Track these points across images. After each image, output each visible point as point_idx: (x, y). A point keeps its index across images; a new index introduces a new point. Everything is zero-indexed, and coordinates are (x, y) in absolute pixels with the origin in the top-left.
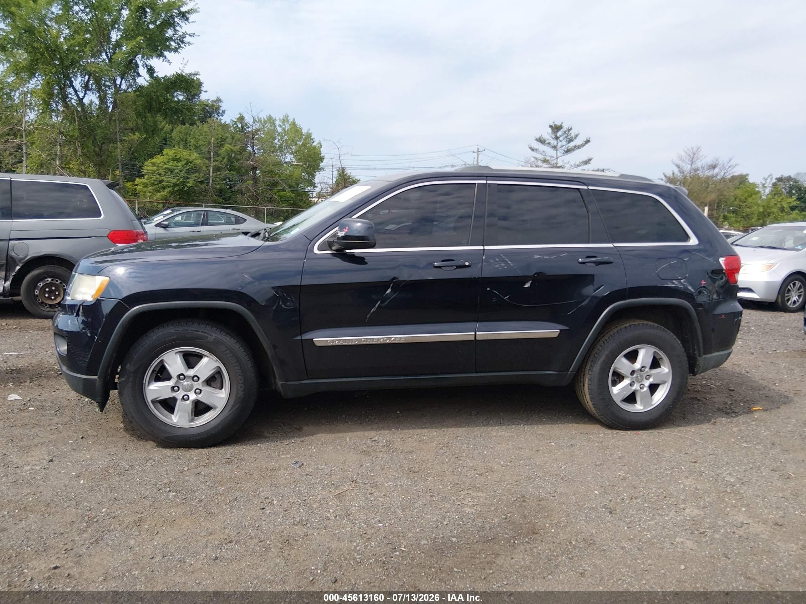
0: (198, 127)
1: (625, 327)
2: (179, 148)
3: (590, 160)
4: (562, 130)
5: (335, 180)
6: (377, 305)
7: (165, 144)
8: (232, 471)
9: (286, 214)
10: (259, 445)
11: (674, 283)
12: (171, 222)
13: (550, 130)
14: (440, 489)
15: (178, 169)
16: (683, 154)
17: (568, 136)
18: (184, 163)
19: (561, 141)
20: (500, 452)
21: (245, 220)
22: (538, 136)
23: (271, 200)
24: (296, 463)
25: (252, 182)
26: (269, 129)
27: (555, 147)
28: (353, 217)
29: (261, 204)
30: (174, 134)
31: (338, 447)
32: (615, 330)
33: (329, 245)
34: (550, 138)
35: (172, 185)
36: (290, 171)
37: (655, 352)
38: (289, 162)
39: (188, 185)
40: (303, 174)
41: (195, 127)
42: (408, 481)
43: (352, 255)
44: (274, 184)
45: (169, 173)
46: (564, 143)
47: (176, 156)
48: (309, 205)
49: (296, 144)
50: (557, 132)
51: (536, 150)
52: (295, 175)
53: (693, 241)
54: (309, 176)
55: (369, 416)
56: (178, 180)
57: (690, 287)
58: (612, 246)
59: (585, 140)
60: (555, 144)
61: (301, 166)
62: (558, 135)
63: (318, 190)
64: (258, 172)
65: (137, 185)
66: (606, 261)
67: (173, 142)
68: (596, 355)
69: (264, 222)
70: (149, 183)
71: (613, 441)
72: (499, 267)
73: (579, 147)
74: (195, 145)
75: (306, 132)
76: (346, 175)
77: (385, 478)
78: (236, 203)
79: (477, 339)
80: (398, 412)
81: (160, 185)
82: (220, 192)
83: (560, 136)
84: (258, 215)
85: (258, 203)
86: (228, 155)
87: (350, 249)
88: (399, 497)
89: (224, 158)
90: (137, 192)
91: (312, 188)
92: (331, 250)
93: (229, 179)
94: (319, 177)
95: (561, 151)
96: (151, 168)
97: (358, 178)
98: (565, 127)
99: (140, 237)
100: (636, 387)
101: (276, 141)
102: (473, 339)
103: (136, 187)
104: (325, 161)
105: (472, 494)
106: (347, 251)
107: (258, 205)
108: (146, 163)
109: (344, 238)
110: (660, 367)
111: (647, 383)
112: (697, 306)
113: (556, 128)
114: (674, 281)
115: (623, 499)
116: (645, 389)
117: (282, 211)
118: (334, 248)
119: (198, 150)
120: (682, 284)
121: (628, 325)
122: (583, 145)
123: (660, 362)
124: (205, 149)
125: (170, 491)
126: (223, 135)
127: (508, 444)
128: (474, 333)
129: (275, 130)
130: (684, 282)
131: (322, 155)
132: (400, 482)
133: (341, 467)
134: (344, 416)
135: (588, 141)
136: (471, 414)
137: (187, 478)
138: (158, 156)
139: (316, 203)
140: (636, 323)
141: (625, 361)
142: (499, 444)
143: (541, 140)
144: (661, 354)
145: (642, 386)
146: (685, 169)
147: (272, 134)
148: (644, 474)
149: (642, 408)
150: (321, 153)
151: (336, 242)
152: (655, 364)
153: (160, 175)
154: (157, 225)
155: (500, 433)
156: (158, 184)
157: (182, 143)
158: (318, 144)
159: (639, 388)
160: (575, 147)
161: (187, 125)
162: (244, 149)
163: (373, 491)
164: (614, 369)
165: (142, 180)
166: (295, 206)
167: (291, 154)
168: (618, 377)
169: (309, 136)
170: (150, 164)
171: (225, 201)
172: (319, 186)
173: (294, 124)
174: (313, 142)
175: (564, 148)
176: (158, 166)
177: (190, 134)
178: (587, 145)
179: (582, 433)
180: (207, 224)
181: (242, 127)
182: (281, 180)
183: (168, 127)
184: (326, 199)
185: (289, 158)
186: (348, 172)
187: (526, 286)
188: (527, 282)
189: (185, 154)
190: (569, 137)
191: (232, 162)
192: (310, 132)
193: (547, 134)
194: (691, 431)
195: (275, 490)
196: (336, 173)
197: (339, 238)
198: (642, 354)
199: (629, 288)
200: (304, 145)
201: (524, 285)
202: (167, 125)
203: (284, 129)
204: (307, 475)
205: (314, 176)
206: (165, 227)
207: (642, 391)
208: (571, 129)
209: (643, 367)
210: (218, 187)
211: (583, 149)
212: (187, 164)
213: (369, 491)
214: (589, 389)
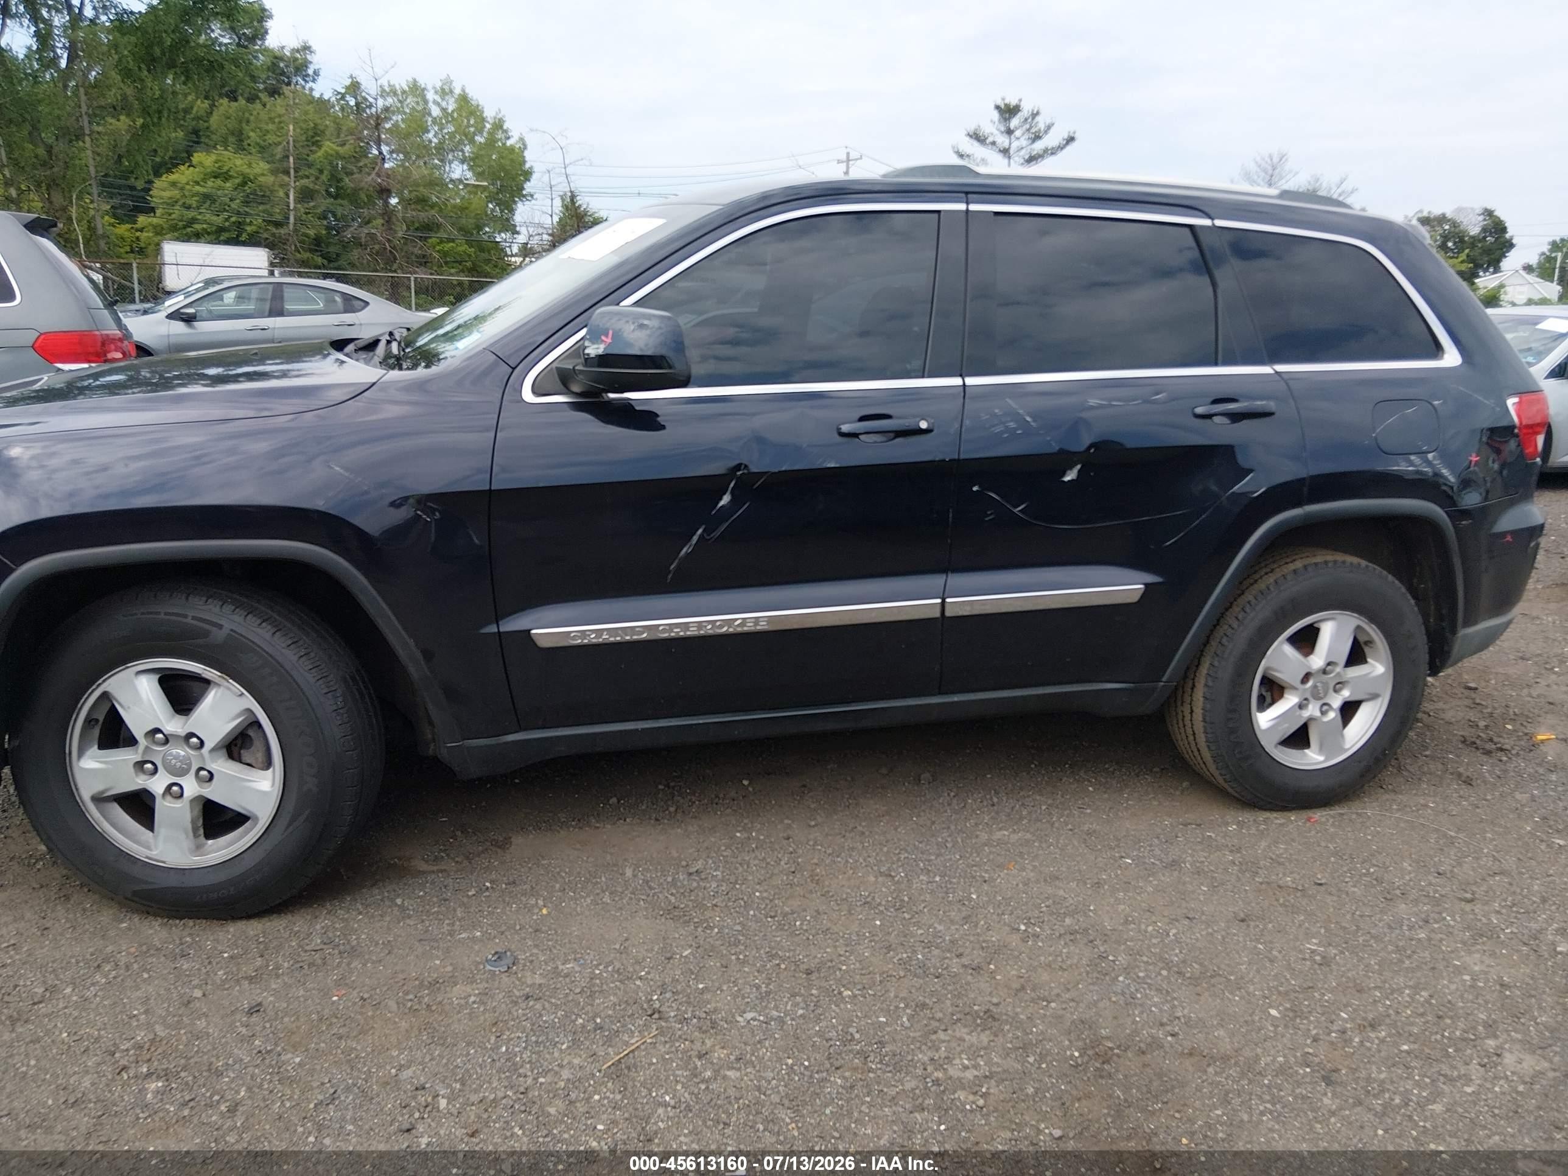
0: (264, 105)
1: (1295, 571)
2: (226, 149)
4: (1020, 114)
5: (556, 219)
6: (695, 538)
7: (198, 143)
8: (326, 994)
9: (458, 289)
10: (399, 901)
11: (1412, 464)
12: (203, 308)
13: (996, 115)
14: (881, 1026)
15: (226, 195)
17: (1031, 127)
18: (237, 181)
19: (1018, 139)
20: (1009, 894)
21: (367, 303)
22: (971, 128)
23: (424, 261)
24: (499, 956)
25: (382, 221)
26: (413, 108)
27: (1005, 152)
28: (623, 304)
29: (401, 267)
30: (214, 120)
31: (607, 899)
32: (1270, 579)
33: (563, 378)
34: (996, 132)
35: (214, 228)
36: (463, 198)
37: (1358, 628)
38: (460, 181)
39: (249, 229)
40: (491, 206)
41: (258, 106)
42: (796, 1005)
43: (628, 405)
44: (429, 227)
45: (208, 202)
46: (1023, 142)
47: (219, 168)
48: (503, 270)
49: (472, 141)
50: (1009, 119)
51: (968, 156)
52: (473, 206)
53: (1451, 358)
54: (502, 211)
55: (677, 798)
56: (227, 220)
57: (1445, 472)
58: (1272, 372)
59: (1066, 137)
60: (1006, 144)
61: (485, 188)
62: (1012, 126)
63: (521, 239)
64: (394, 201)
65: (141, 230)
66: (1260, 410)
67: (214, 137)
68: (1224, 640)
69: (410, 309)
70: (165, 226)
71: (1263, 844)
72: (1002, 432)
73: (1053, 151)
74: (258, 144)
75: (493, 114)
76: (580, 206)
77: (735, 997)
78: (353, 266)
79: (948, 614)
80: (746, 782)
81: (189, 230)
82: (317, 244)
83: (1016, 128)
84: (396, 294)
85: (395, 266)
86: (331, 163)
87: (622, 392)
88: (779, 1060)
89: (321, 171)
90: (143, 245)
91: (508, 235)
92: (567, 391)
93: (334, 216)
94: (522, 213)
95: (1017, 159)
96: (167, 194)
97: (603, 214)
98: (1027, 108)
99: (113, 347)
100: (1313, 710)
101: (431, 135)
102: (937, 614)
103: (138, 234)
104: (534, 177)
105: (967, 1038)
106: (612, 396)
107: (395, 271)
108: (158, 183)
109: (604, 360)
110: (1365, 662)
111: (1337, 702)
112: (1458, 514)
113: (1008, 112)
114: (1413, 457)
115: (1344, 1032)
116: (1332, 715)
117: (451, 285)
118: (576, 388)
119: (265, 155)
120: (1429, 463)
121: (1299, 564)
122: (1061, 148)
123: (1367, 650)
124: (279, 151)
125: (149, 1075)
126: (319, 121)
127: (1023, 869)
128: (939, 601)
129: (427, 112)
130: (1434, 457)
131: (527, 166)
132: (776, 1008)
133: (618, 965)
134: (614, 800)
135: (1071, 140)
136: (917, 780)
137: (201, 1024)
138: (182, 168)
139: (520, 267)
140: (1319, 559)
141: (1289, 650)
142: (1001, 866)
143: (977, 137)
144: (1373, 632)
145: (1325, 708)
147: (418, 122)
148: (1366, 944)
149: (1321, 758)
150: (525, 162)
151: (581, 372)
152: (1357, 655)
153: (189, 208)
154: (170, 317)
155: (999, 835)
156: (185, 227)
157: (232, 139)
158: (517, 142)
159: (1318, 714)
160: (1046, 151)
161: (242, 101)
162: (364, 153)
163: (709, 1043)
164: (1267, 669)
165: (150, 220)
166: (475, 273)
167: (463, 162)
168: (1273, 690)
169: (499, 125)
170: (165, 185)
171: (330, 261)
172: (523, 230)
173: (464, 99)
174: (508, 138)
175: (1023, 152)
176: (182, 189)
177: (248, 122)
178: (1068, 148)
179: (1185, 825)
180: (280, 313)
181: (357, 104)
182: (445, 217)
183: (202, 105)
184: (537, 259)
185: (458, 171)
186: (582, 201)
187: (1067, 478)
188: (1071, 468)
189: (239, 162)
190: (1033, 130)
191: (339, 180)
192: (500, 116)
193: (991, 125)
194: (1426, 806)
195: (441, 1056)
196: (558, 203)
197: (588, 361)
198: (1328, 631)
199: (1313, 478)
200: (491, 142)
201: (1064, 474)
202: (199, 102)
203: (444, 110)
204: (527, 997)
205: (512, 211)
206: (189, 320)
207: (1326, 719)
208: (1038, 113)
209: (1329, 664)
210: (312, 232)
211: (1061, 155)
212: (244, 184)
213: (698, 1046)
214: (1204, 721)
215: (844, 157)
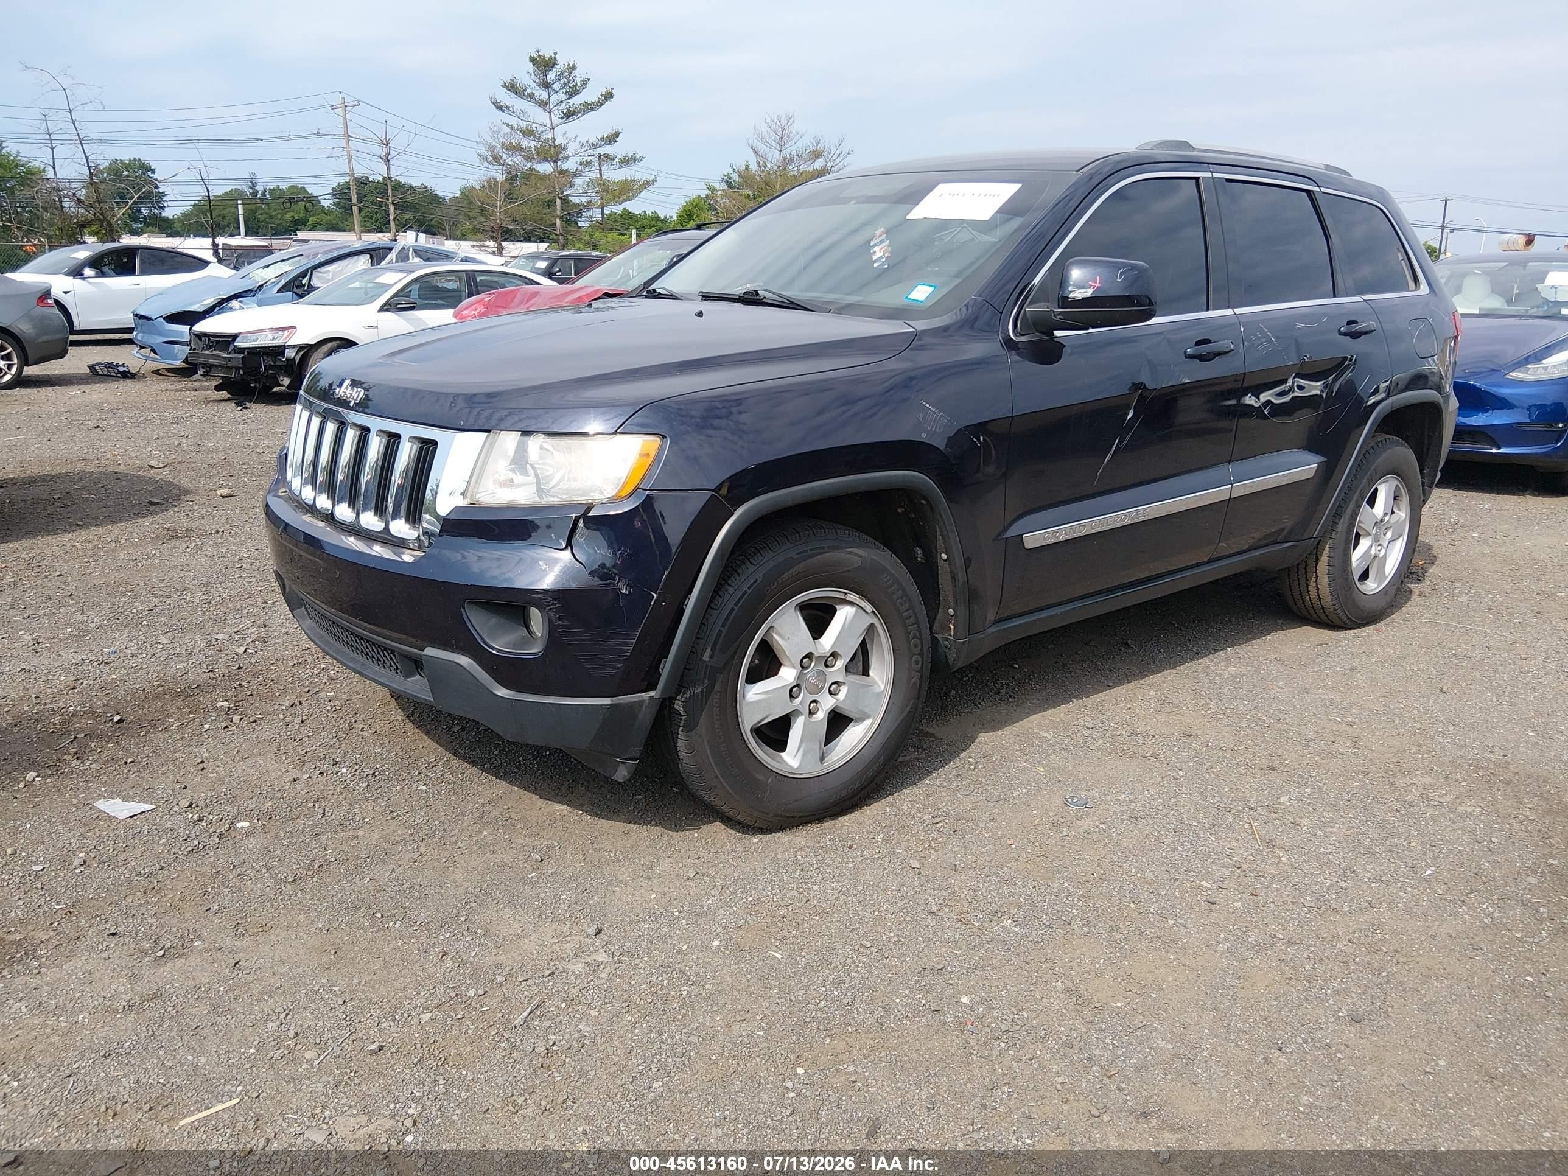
1: (1372, 448)
3: (617, 134)
4: (556, 68)
6: (1114, 448)
11: (1429, 364)
13: (530, 67)
16: (764, 128)
17: (568, 81)
19: (555, 92)
22: (506, 78)
27: (543, 104)
34: (532, 84)
37: (1396, 486)
46: (562, 96)
50: (546, 72)
51: (508, 107)
53: (1424, 288)
57: (1441, 369)
58: (1362, 300)
59: (603, 92)
60: (545, 97)
62: (549, 79)
66: (1369, 329)
72: (1262, 350)
73: (589, 107)
79: (1233, 495)
83: (554, 82)
92: (1035, 331)
95: (557, 113)
98: (562, 63)
100: (1374, 550)
102: (1228, 497)
109: (1091, 301)
111: (1385, 542)
113: (543, 64)
114: (1429, 360)
116: (1383, 552)
120: (1435, 363)
122: (601, 104)
128: (1230, 486)
130: (1437, 359)
135: (609, 95)
141: (1367, 507)
143: (515, 88)
144: (1402, 488)
145: (1380, 548)
146: (769, 157)
149: (1376, 585)
151: (1060, 313)
159: (1377, 552)
160: (584, 106)
164: (1358, 523)
175: (562, 106)
178: (607, 104)
190: (571, 85)
193: (526, 75)
197: (1072, 303)
198: (1383, 491)
207: (1381, 555)
208: (574, 67)
209: (1385, 515)
211: (600, 111)
215: (339, 102)
